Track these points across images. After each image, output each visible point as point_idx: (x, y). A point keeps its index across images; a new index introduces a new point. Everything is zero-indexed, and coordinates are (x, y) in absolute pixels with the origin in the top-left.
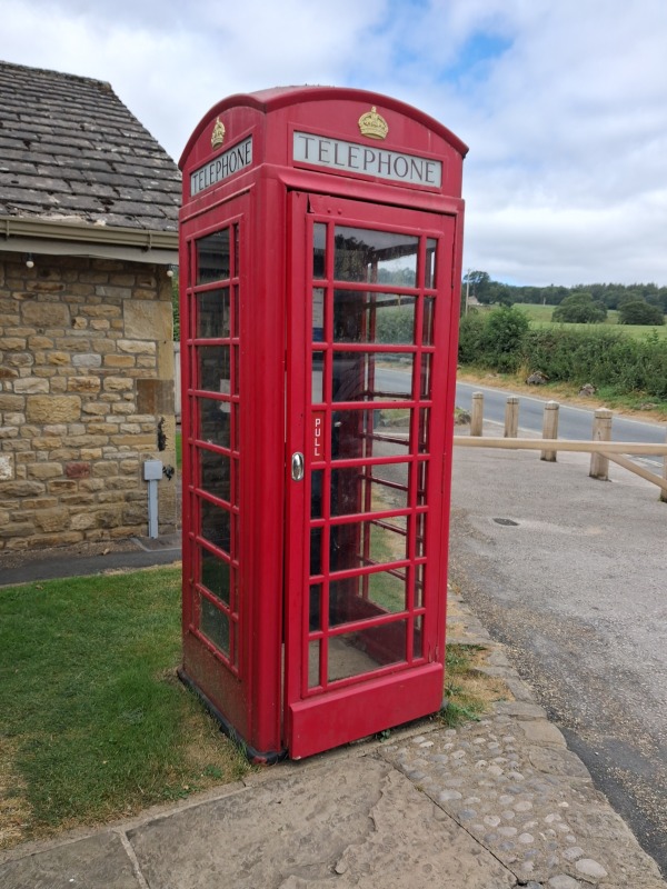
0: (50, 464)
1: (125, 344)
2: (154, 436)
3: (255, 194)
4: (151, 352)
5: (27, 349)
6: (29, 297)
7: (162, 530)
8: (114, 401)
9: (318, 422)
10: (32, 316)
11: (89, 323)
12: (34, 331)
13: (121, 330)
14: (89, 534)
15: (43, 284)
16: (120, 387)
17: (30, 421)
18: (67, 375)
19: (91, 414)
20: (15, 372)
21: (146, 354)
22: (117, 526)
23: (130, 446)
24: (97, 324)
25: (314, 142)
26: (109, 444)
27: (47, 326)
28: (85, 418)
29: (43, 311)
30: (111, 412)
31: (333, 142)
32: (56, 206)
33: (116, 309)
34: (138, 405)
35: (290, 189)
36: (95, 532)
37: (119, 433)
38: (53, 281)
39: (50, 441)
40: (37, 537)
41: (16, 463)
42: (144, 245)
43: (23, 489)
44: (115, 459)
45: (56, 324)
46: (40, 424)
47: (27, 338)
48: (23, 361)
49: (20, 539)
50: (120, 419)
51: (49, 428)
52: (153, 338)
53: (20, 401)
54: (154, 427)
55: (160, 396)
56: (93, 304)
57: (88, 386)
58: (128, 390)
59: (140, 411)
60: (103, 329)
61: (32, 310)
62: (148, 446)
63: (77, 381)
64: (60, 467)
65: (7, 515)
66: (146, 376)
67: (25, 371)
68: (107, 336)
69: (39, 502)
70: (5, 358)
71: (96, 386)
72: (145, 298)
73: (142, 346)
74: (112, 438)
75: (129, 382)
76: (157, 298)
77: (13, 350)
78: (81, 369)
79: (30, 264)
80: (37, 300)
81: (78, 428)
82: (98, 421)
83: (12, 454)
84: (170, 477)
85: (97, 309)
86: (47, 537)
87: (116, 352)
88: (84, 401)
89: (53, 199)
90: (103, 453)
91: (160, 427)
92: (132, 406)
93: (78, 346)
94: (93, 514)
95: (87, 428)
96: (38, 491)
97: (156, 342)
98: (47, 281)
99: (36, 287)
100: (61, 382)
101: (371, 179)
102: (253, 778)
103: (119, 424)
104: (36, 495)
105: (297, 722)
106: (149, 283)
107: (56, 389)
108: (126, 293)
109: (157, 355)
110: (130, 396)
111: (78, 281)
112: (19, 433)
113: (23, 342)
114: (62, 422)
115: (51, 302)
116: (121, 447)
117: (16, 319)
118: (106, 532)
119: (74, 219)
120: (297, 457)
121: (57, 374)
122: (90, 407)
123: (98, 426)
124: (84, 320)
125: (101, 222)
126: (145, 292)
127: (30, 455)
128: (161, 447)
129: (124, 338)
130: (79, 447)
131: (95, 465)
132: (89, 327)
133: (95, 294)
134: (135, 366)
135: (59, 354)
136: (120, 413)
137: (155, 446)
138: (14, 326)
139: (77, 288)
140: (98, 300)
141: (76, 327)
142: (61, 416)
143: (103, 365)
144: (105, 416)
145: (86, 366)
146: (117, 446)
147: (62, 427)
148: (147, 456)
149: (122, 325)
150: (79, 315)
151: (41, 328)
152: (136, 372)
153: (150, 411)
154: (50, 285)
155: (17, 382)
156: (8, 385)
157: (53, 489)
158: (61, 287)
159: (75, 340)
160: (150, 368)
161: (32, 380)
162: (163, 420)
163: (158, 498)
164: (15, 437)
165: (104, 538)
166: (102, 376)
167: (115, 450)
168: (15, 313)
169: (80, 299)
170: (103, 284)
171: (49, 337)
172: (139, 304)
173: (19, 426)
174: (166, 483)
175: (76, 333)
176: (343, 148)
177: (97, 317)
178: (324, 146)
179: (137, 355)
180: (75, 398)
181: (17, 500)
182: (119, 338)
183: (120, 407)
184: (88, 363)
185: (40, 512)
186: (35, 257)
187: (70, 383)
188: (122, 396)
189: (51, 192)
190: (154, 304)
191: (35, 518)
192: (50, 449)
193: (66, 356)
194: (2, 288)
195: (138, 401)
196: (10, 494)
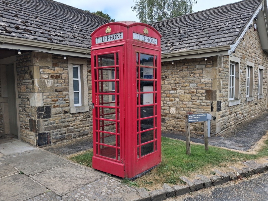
0: (183, 111)
2: (210, 107)
4: (210, 82)
5: (180, 83)
6: (181, 70)
7: (211, 135)
8: (199, 96)
10: (181, 75)
11: (194, 76)
12: (181, 78)
13: (202, 77)
14: (192, 131)
16: (201, 92)
17: (180, 101)
18: (188, 89)
20: (177, 89)
21: (208, 83)
22: (199, 131)
23: (203, 109)
24: (196, 76)
26: (198, 108)
27: (184, 77)
28: (192, 101)
29: (183, 73)
30: (199, 99)
33: (201, 71)
34: (206, 98)
36: (194, 131)
37: (200, 105)
38: (186, 65)
39: (184, 106)
40: (180, 129)
41: (176, 110)
43: (177, 117)
44: (199, 112)
45: (186, 76)
46: (182, 101)
47: (180, 80)
48: (179, 86)
49: (177, 129)
50: (201, 101)
51: (184, 103)
52: (211, 78)
53: (178, 95)
54: (210, 104)
55: (212, 95)
56: (195, 70)
57: (193, 92)
58: (203, 93)
60: (197, 77)
62: (208, 109)
63: (190, 91)
64: (186, 113)
65: (174, 122)
66: (208, 89)
67: (179, 88)
68: (198, 79)
69: (181, 121)
70: (175, 85)
71: (195, 92)
72: (209, 67)
73: (207, 81)
75: (203, 91)
76: (212, 67)
77: (177, 83)
78: (192, 88)
79: (173, 63)
80: (182, 71)
81: (190, 103)
82: (195, 101)
83: (176, 108)
84: (214, 120)
85: (196, 72)
86: (182, 130)
87: (200, 83)
88: (192, 96)
90: (196, 110)
91: (212, 104)
92: (204, 98)
93: (191, 82)
94: (193, 126)
95: (192, 103)
96: (181, 118)
99: (182, 68)
100: (187, 91)
101: (108, 42)
103: (201, 103)
106: (210, 63)
107: (186, 93)
108: (204, 66)
109: (212, 83)
110: (204, 95)
111: (192, 65)
112: (177, 103)
115: (185, 71)
116: (201, 109)
117: (178, 76)
118: (196, 132)
119: (184, 50)
121: (186, 89)
122: (193, 98)
123: (195, 103)
124: (193, 75)
125: (188, 49)
126: (209, 65)
127: (179, 109)
128: (212, 110)
129: (203, 79)
130: (190, 108)
131: (194, 113)
132: (194, 77)
133: (196, 68)
135: (187, 84)
136: (201, 100)
137: (210, 110)
138: (177, 78)
139: (191, 67)
140: (197, 69)
141: (191, 77)
142: (187, 100)
143: (197, 86)
144: (197, 100)
145: (193, 87)
147: (186, 102)
148: (208, 112)
149: (202, 75)
151: (183, 78)
152: (206, 88)
153: (209, 99)
154: (185, 67)
155: (178, 91)
156: (176, 92)
157: (184, 118)
158: (188, 67)
159: (191, 80)
160: (210, 87)
161: (180, 91)
162: (213, 102)
163: (211, 125)
164: (177, 104)
166: (197, 89)
167: (199, 110)
169: (192, 69)
170: (198, 65)
171: (184, 80)
172: (207, 69)
173: (177, 101)
177: (196, 74)
179: (206, 83)
180: (190, 95)
181: (176, 119)
182: (201, 79)
183: (201, 98)
184: (193, 86)
185: (181, 123)
187: (189, 91)
188: (202, 95)
192: (184, 108)
193: (188, 84)
194: (175, 69)
195: (206, 96)
196: (175, 117)
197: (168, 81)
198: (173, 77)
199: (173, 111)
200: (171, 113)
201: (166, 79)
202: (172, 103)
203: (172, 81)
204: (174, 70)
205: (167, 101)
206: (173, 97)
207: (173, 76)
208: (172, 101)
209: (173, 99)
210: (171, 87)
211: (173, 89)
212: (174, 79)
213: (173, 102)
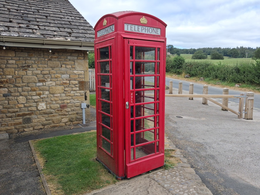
0: (56, 105)
1: (75, 72)
2: (84, 97)
3: (115, 39)
4: (83, 74)
5: (49, 74)
6: (50, 60)
7: (86, 122)
8: (73, 87)
9: (132, 94)
10: (50, 65)
11: (66, 66)
12: (51, 69)
13: (74, 68)
15: (53, 56)
16: (74, 83)
17: (50, 93)
18: (60, 81)
19: (67, 91)
20: (46, 80)
21: (81, 74)
22: (74, 121)
23: (78, 100)
24: (68, 67)
25: (129, 26)
26: (72, 99)
27: (54, 67)
28: (65, 92)
29: (53, 63)
30: (72, 90)
31: (134, 25)
32: (57, 35)
33: (73, 62)
34: (79, 88)
35: (124, 38)
36: (68, 123)
37: (74, 96)
38: (56, 55)
39: (56, 99)
40: (53, 125)
41: (47, 105)
42: (81, 45)
43: (49, 112)
44: (73, 103)
45: (57, 67)
46: (53, 94)
47: (49, 71)
48: (48, 77)
49: (48, 126)
50: (75, 92)
51: (56, 95)
52: (83, 70)
53: (48, 88)
54: (84, 94)
55: (85, 85)
56: (66, 61)
57: (66, 83)
58: (77, 84)
59: (80, 90)
60: (69, 68)
61: (50, 63)
62: (82, 99)
63: (63, 82)
64: (59, 106)
65: (44, 119)
66: (81, 80)
67: (49, 80)
68: (71, 70)
69: (53, 115)
70: (43, 76)
71: (68, 83)
72: (81, 59)
73: (80, 72)
74: (72, 97)
75: (77, 82)
76: (84, 59)
77: (45, 74)
78: (64, 79)
79: (50, 51)
80: (51, 61)
81: (63, 95)
82: (69, 93)
83: (46, 102)
84: (88, 108)
85: (68, 63)
86: (55, 125)
87: (73, 74)
88: (65, 87)
89: (55, 33)
90: (70, 101)
91: (85, 94)
92: (78, 88)
93: (63, 73)
94: (68, 118)
95: (66, 95)
96: (53, 112)
97: (84, 71)
98: (54, 55)
99: (51, 57)
100: (58, 82)
101: (143, 34)
102: (118, 183)
103: (74, 93)
104: (52, 113)
105: (129, 169)
106: (82, 55)
107: (57, 84)
108: (76, 58)
109: (84, 74)
110: (77, 86)
111: (63, 55)
112: (47, 97)
113: (48, 72)
114: (59, 93)
115: (55, 61)
116: (75, 100)
117: (46, 66)
118: (71, 123)
119: (62, 39)
120: (127, 103)
121: (57, 80)
122: (66, 89)
123: (69, 94)
124: (64, 66)
125: (69, 39)
126: (81, 58)
127: (51, 103)
128: (86, 99)
129: (75, 70)
130: (64, 100)
131: (68, 105)
132: (66, 67)
133: (67, 58)
134: (78, 78)
135: (58, 75)
137: (84, 99)
138: (45, 68)
139: (62, 57)
140: (68, 60)
141: (62, 67)
142: (59, 92)
143: (70, 78)
144: (70, 91)
145: (65, 78)
146: (74, 99)
147: (59, 95)
148: (82, 102)
150: (63, 64)
151: (53, 68)
152: (79, 79)
153: (83, 90)
154: (55, 56)
155: (47, 83)
156: (44, 84)
157: (57, 112)
158: (58, 57)
159: (62, 71)
160: (83, 78)
161: (51, 82)
162: (86, 92)
163: (85, 113)
164: (46, 98)
165: (71, 124)
166: (70, 81)
167: (74, 100)
168: (46, 64)
169: (63, 60)
170: (69, 56)
171: (55, 70)
172: (79, 61)
173: (47, 95)
174: (87, 109)
175: (62, 69)
176: (136, 27)
177: (68, 65)
178: (132, 26)
179: (79, 75)
180: (63, 87)
181: (47, 115)
182: (74, 70)
183: (75, 89)
184: (66, 77)
185: (53, 118)
186: (52, 49)
187: (61, 83)
188: (75, 86)
189: (55, 31)
190: (83, 61)
191: (52, 119)
192: (56, 101)
193: (60, 75)
194: (42, 58)
195: (79, 87)
196: (45, 113)
197: (33, 71)
198: (39, 67)
199: (42, 106)
200: (40, 109)
201: (29, 69)
202: (39, 98)
203: (39, 72)
204: (40, 59)
205: (32, 96)
206: (40, 90)
207: (40, 65)
208: (39, 95)
209: (42, 92)
210: (38, 78)
211: (40, 81)
212: (42, 69)
213: (42, 96)
